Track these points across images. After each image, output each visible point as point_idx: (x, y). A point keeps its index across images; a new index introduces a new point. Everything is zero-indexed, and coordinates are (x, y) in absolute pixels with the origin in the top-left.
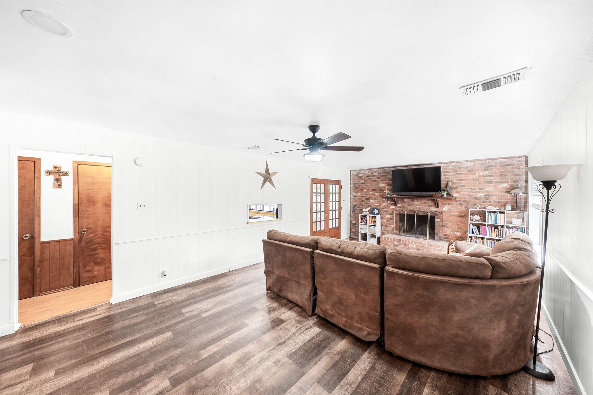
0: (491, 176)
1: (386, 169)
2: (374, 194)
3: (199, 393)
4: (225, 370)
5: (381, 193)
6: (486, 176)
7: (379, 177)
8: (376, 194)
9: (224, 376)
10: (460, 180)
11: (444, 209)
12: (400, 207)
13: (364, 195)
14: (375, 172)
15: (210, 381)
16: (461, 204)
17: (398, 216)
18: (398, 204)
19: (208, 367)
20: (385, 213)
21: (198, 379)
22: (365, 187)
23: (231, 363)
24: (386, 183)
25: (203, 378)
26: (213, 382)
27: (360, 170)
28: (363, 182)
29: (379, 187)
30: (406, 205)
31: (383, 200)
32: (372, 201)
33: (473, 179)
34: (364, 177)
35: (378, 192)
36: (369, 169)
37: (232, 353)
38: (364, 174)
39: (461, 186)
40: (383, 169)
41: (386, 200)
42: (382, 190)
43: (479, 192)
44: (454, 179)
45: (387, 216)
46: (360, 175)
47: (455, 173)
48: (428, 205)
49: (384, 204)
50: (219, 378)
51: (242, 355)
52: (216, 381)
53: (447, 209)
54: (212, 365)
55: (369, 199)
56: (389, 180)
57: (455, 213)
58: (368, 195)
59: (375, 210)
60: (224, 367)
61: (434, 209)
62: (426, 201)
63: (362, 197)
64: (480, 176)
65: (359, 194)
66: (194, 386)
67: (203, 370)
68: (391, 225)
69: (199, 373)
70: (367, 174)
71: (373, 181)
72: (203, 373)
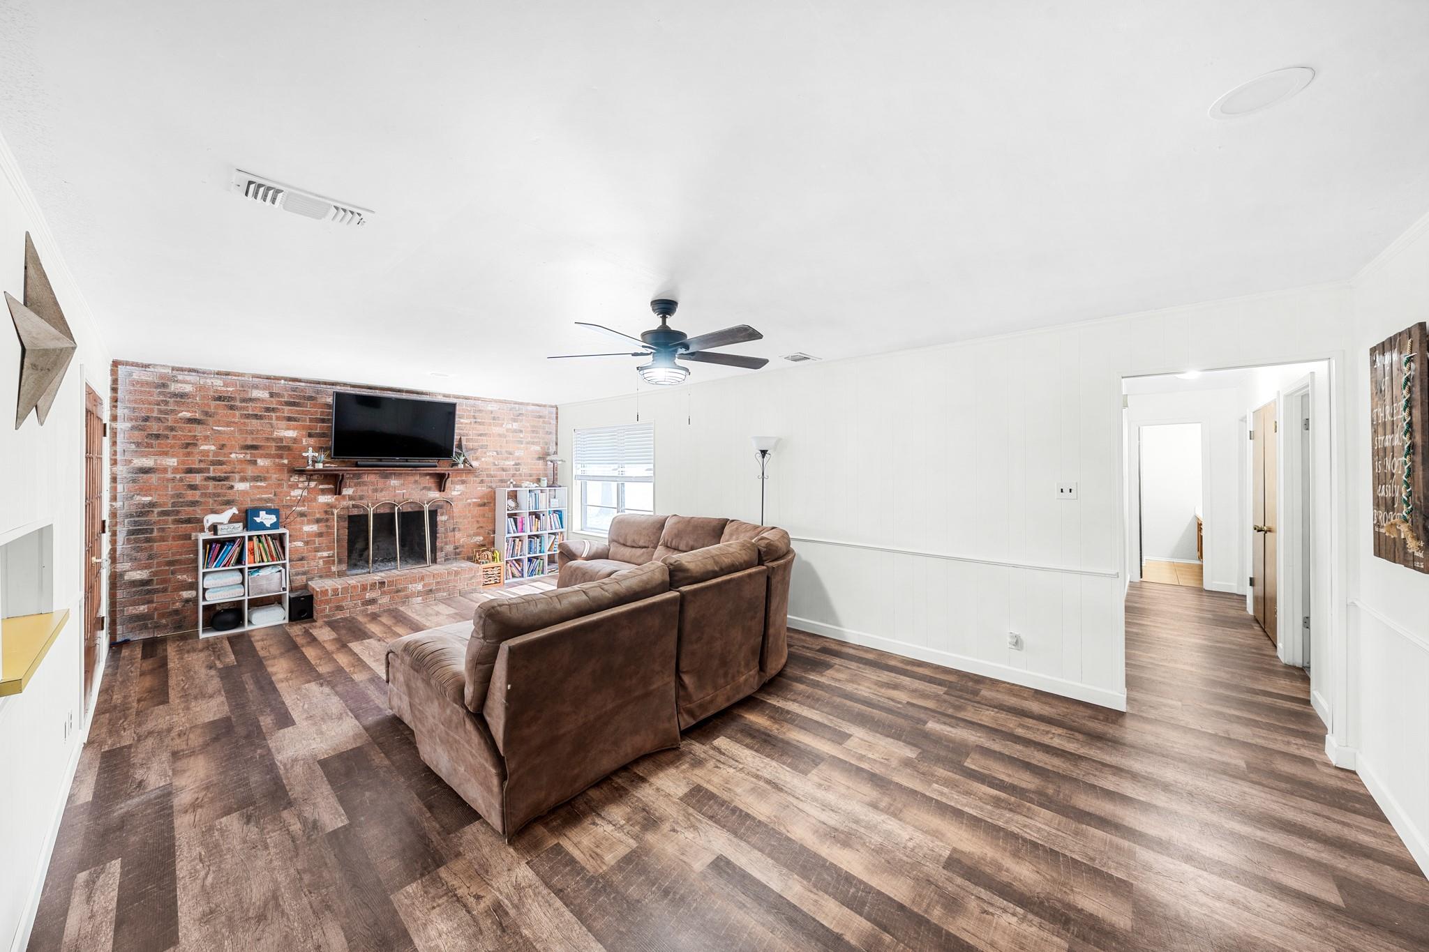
0: (521, 431)
1: (303, 384)
2: (255, 462)
3: (950, 889)
4: (880, 862)
5: (281, 457)
6: (515, 431)
7: (274, 406)
8: (260, 462)
9: (894, 859)
10: (481, 435)
11: (455, 493)
12: (351, 498)
13: (202, 466)
14: (256, 387)
15: (917, 879)
16: (482, 481)
17: (346, 524)
18: (344, 489)
19: (890, 899)
20: (299, 519)
21: (924, 905)
22: (206, 438)
23: (857, 857)
24: (304, 428)
25: (917, 897)
26: (914, 873)
27: (173, 369)
28: (197, 416)
29: (274, 439)
30: (366, 491)
31: (292, 479)
32: (241, 486)
33: (500, 435)
34: (203, 397)
35: (267, 456)
36: (227, 374)
37: (831, 864)
38: (201, 388)
39: (482, 447)
40: (290, 383)
41: (301, 479)
42: (284, 448)
43: (507, 459)
44: (470, 432)
45: (307, 528)
46: (174, 387)
47: (473, 420)
48: (422, 485)
49: (296, 493)
50: (902, 866)
51: (828, 843)
52: (911, 868)
53: (459, 493)
54: (879, 893)
55: (226, 479)
56: (311, 420)
57: (474, 500)
58: (221, 463)
59: (262, 513)
60: (874, 865)
61: (435, 495)
62: (417, 478)
63: (190, 471)
64: (508, 430)
65: (172, 462)
66: (945, 907)
67: (901, 907)
68: (319, 554)
69: (912, 912)
70: (219, 388)
71: (248, 416)
72: (907, 903)
